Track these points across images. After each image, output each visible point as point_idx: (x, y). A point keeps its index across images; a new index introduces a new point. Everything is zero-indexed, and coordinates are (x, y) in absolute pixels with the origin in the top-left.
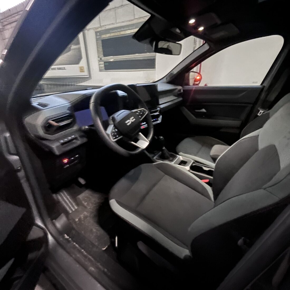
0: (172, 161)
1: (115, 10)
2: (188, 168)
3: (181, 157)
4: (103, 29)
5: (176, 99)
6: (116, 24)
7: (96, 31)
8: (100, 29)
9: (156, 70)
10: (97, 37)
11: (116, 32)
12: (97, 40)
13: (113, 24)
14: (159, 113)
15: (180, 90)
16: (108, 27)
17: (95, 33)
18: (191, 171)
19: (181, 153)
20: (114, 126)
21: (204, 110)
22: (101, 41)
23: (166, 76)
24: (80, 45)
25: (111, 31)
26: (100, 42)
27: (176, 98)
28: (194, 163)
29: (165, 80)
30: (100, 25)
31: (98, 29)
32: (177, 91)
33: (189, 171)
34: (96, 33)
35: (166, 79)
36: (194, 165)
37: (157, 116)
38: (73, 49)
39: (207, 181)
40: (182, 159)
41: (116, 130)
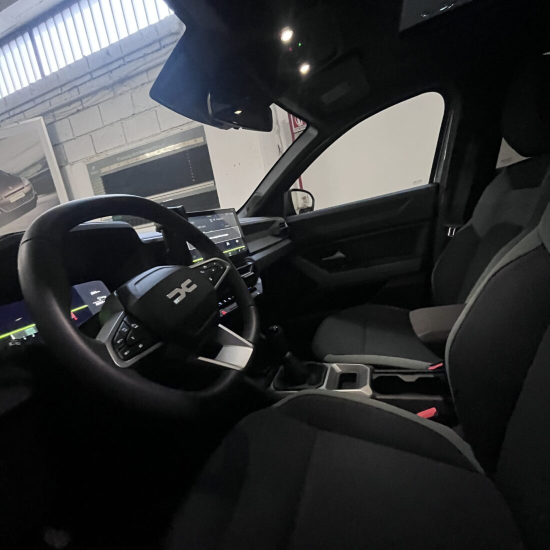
0: (319, 382)
1: (122, 123)
2: (366, 390)
3: (335, 366)
4: (103, 156)
5: (281, 241)
6: (126, 145)
7: (87, 163)
8: (96, 159)
10: (92, 173)
11: (129, 159)
12: (92, 178)
13: (120, 146)
14: (253, 273)
15: (282, 224)
16: (111, 153)
17: (86, 167)
18: (379, 397)
19: (329, 357)
20: (127, 313)
21: (339, 255)
22: (101, 179)
23: (246, 206)
24: (56, 193)
25: (118, 159)
26: (100, 182)
27: (280, 239)
28: (372, 372)
29: (246, 211)
30: (96, 153)
31: (92, 159)
32: (277, 225)
33: (373, 397)
34: (89, 167)
35: (248, 210)
36: (375, 376)
37: (251, 281)
38: (41, 203)
39: (433, 411)
40: (340, 370)
41: (135, 326)
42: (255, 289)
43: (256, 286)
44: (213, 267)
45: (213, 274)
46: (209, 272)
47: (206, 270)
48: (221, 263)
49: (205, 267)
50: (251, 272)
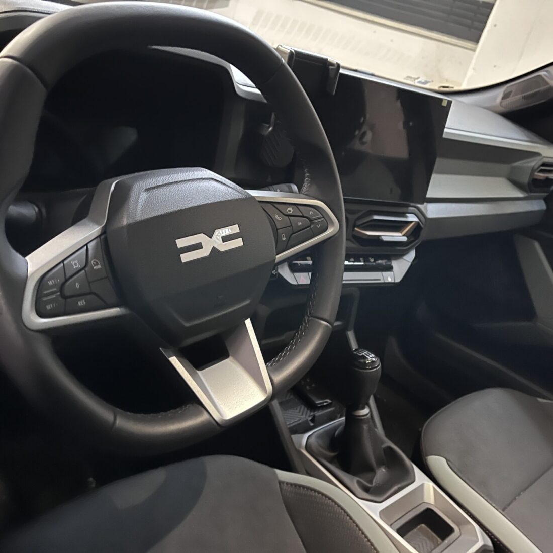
9: (474, 50)
14: (405, 239)
27: (520, 194)
32: (534, 163)
40: (432, 501)
41: (95, 265)
42: (389, 269)
43: (394, 264)
44: (303, 216)
45: (294, 231)
46: (291, 223)
47: (287, 217)
48: (324, 217)
49: (290, 211)
50: (403, 236)
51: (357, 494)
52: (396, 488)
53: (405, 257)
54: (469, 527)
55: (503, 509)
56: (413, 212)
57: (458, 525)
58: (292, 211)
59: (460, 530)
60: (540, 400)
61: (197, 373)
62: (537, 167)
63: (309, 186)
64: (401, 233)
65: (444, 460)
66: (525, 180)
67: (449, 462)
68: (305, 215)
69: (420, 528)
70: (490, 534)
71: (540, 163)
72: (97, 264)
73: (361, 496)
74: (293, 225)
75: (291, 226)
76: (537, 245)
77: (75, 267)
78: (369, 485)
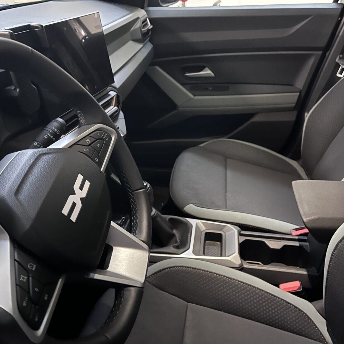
15: (144, 23)
21: (207, 72)
39: (296, 285)
40: (205, 228)
41: (32, 268)
44: (97, 140)
45: (99, 152)
46: (94, 148)
47: (90, 146)
48: (106, 132)
49: (88, 142)
50: (115, 106)
51: (177, 253)
52: (189, 235)
53: (120, 117)
54: (226, 228)
55: (226, 208)
56: (111, 89)
57: (221, 230)
58: (89, 140)
59: (224, 232)
60: (201, 145)
61: (107, 271)
62: (141, 25)
63: (85, 119)
64: (112, 105)
65: (192, 205)
66: (140, 36)
67: (195, 204)
68: (97, 138)
69: (207, 244)
70: (235, 224)
71: (141, 23)
72: (32, 266)
73: (180, 253)
74: (96, 149)
75: (96, 150)
76: (158, 68)
77: (25, 280)
78: (177, 244)
